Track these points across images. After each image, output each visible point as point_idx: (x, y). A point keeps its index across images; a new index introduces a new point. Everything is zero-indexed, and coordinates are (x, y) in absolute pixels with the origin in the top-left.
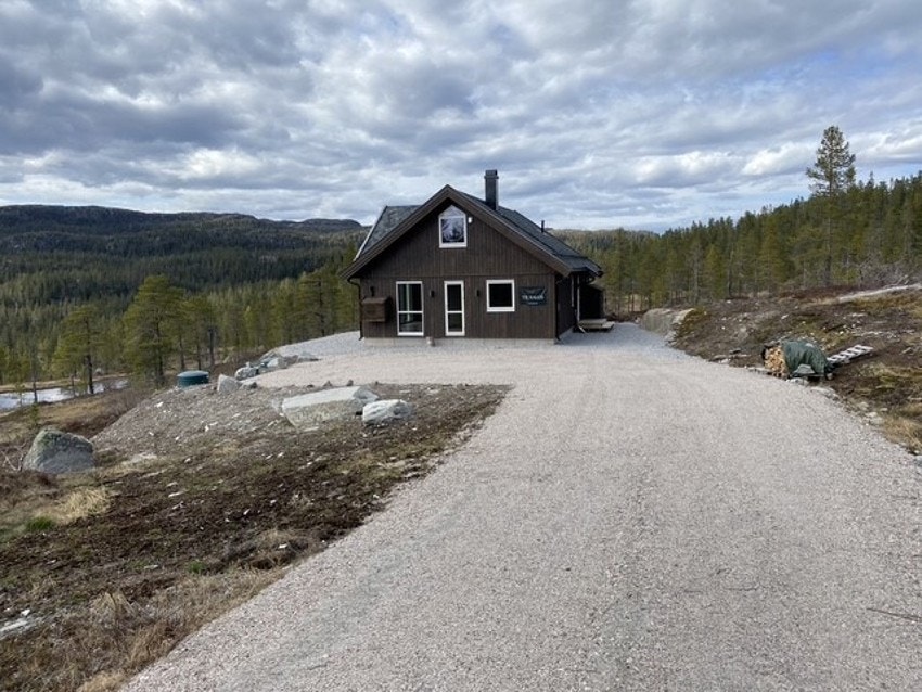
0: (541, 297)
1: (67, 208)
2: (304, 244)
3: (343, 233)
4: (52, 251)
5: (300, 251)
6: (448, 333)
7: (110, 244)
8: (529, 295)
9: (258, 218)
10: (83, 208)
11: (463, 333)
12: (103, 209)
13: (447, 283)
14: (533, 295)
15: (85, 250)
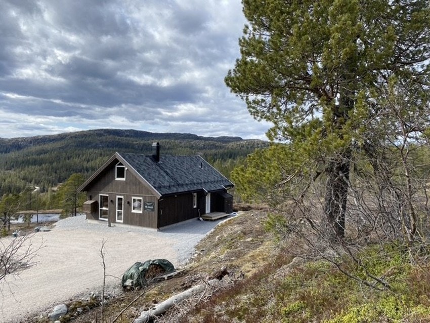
0: (152, 207)
1: (122, 130)
2: (216, 147)
3: (233, 143)
4: (113, 148)
5: (213, 150)
6: (117, 221)
7: (136, 146)
8: (148, 206)
9: (198, 135)
10: (128, 130)
11: (122, 221)
12: (136, 131)
13: (118, 197)
14: (150, 206)
15: (126, 148)
